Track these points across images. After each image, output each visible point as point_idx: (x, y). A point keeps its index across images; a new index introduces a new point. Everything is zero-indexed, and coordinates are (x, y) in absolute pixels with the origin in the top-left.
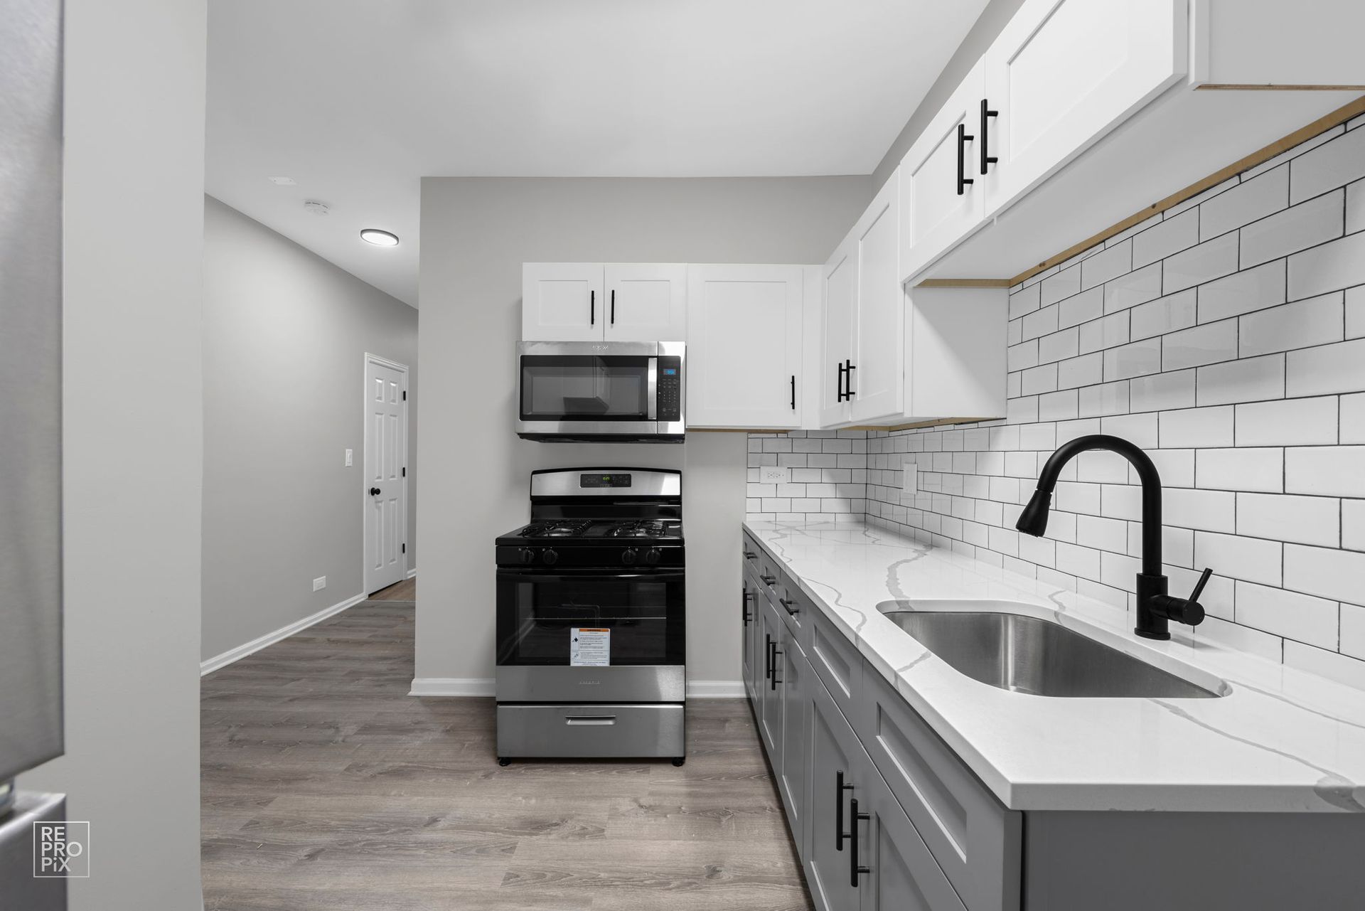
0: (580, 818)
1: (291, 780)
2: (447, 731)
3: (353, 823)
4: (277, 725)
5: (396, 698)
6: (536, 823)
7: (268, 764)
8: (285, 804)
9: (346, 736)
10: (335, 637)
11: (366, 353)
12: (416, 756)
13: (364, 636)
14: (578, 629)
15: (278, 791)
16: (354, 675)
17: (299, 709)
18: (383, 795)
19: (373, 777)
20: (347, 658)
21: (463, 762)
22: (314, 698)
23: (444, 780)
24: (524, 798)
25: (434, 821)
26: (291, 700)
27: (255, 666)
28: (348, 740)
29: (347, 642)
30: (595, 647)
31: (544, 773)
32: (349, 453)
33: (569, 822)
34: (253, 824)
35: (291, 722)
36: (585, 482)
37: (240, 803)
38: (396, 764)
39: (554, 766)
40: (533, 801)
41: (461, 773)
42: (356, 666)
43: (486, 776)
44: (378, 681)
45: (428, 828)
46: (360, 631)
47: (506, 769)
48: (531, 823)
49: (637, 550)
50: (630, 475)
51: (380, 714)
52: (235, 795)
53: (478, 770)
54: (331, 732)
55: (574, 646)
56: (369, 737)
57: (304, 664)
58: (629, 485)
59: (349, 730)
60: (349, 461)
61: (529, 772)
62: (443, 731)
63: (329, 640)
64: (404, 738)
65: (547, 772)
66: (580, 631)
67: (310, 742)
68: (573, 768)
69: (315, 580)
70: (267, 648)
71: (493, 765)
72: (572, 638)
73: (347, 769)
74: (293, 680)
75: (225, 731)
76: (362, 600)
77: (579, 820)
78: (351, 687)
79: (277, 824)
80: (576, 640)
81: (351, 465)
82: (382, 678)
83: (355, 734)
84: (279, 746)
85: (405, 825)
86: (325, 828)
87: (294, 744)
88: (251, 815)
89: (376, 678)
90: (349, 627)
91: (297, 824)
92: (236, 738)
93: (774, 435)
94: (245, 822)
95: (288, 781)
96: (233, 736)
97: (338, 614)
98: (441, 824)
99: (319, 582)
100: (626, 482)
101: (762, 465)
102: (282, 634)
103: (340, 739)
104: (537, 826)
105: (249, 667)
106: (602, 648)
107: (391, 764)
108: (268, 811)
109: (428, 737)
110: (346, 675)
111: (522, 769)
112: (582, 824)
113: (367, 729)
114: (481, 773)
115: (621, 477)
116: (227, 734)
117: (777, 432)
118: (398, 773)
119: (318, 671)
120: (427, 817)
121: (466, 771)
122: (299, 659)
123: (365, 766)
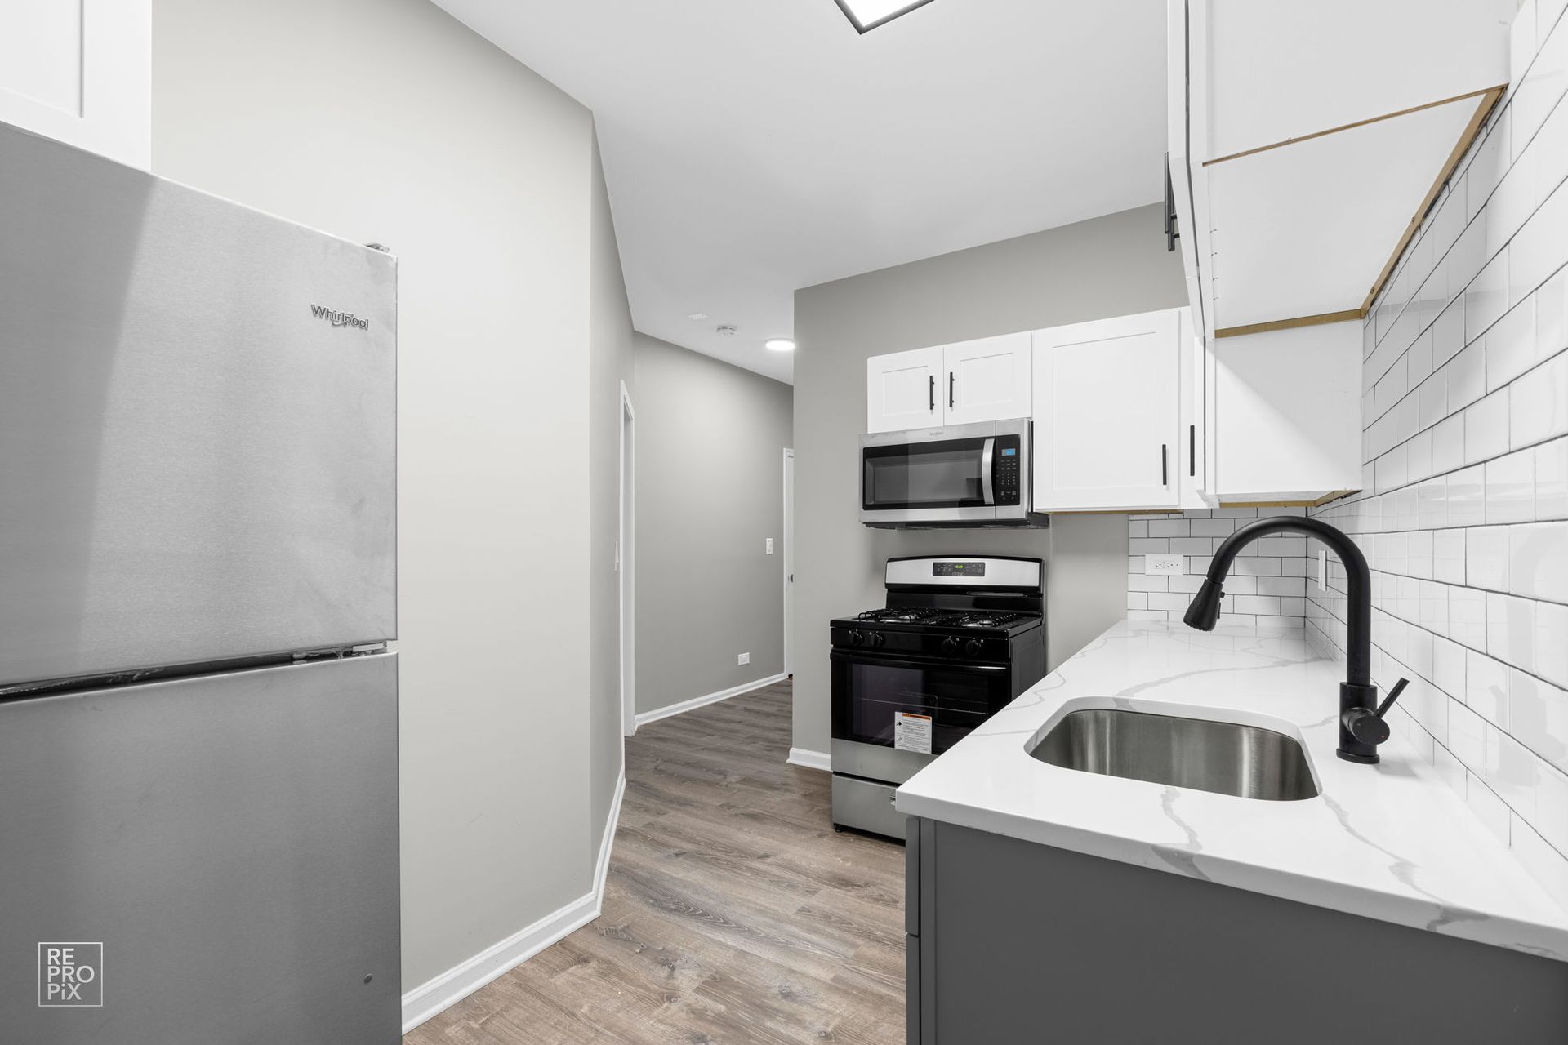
0: (882, 887)
1: (682, 803)
2: (806, 795)
3: (709, 842)
4: (687, 764)
5: (777, 762)
6: (843, 880)
7: (673, 790)
8: (675, 818)
9: (730, 783)
10: (750, 707)
11: (785, 449)
12: (772, 808)
13: (774, 710)
14: (901, 714)
15: (672, 808)
16: (753, 739)
17: (705, 756)
18: (738, 829)
19: (736, 815)
20: (753, 725)
21: (807, 821)
22: (718, 750)
23: (786, 830)
24: (842, 860)
25: (766, 856)
26: (703, 749)
27: (688, 720)
28: (729, 785)
29: (758, 712)
30: (917, 734)
31: (869, 846)
32: (769, 541)
33: (872, 887)
34: (651, 825)
35: (697, 765)
36: (938, 570)
37: (647, 810)
38: (756, 810)
39: (881, 843)
40: (849, 864)
41: (799, 828)
42: (757, 732)
43: (820, 836)
44: (768, 746)
45: (761, 860)
46: (772, 705)
47: (839, 835)
48: (839, 879)
49: (958, 639)
50: (983, 564)
51: (760, 772)
52: (645, 804)
53: (816, 830)
54: (720, 777)
55: (898, 729)
56: (745, 787)
57: (721, 725)
58: (983, 574)
59: (733, 778)
60: (769, 550)
61: (857, 841)
62: (802, 795)
63: (745, 709)
64: (770, 793)
65: (873, 846)
66: (904, 715)
67: (705, 782)
68: (898, 849)
69: (740, 655)
70: (700, 708)
71: (830, 830)
72: (896, 722)
73: (721, 806)
74: (709, 735)
75: (655, 762)
76: (783, 678)
77: (880, 889)
78: (748, 748)
79: (664, 829)
80: (900, 724)
81: (771, 553)
82: (773, 745)
83: (737, 782)
84: (682, 779)
85: (744, 853)
86: (693, 841)
87: (693, 780)
88: (650, 818)
89: (768, 744)
90: (764, 700)
91: (676, 832)
92: (659, 768)
93: (1166, 516)
94: (647, 823)
95: (680, 804)
96: (657, 766)
97: (759, 689)
98: (769, 860)
99: (744, 658)
100: (980, 571)
101: (1147, 553)
102: (712, 699)
103: (725, 783)
104: (843, 882)
105: (683, 720)
106: (924, 735)
107: (752, 810)
108: (661, 820)
109: (789, 796)
110: (748, 738)
111: (852, 838)
112: (882, 893)
113: (747, 780)
114: (816, 833)
115: (974, 566)
116: (655, 764)
117: (1169, 512)
118: (755, 817)
119: (729, 732)
120: (762, 852)
121: (805, 828)
122: (719, 720)
123: (734, 806)
